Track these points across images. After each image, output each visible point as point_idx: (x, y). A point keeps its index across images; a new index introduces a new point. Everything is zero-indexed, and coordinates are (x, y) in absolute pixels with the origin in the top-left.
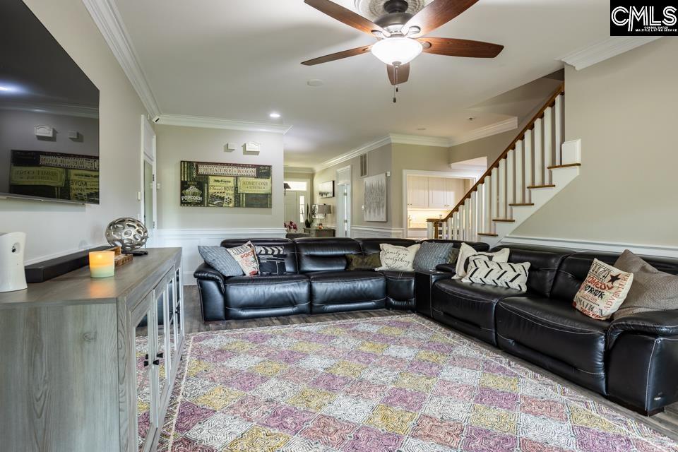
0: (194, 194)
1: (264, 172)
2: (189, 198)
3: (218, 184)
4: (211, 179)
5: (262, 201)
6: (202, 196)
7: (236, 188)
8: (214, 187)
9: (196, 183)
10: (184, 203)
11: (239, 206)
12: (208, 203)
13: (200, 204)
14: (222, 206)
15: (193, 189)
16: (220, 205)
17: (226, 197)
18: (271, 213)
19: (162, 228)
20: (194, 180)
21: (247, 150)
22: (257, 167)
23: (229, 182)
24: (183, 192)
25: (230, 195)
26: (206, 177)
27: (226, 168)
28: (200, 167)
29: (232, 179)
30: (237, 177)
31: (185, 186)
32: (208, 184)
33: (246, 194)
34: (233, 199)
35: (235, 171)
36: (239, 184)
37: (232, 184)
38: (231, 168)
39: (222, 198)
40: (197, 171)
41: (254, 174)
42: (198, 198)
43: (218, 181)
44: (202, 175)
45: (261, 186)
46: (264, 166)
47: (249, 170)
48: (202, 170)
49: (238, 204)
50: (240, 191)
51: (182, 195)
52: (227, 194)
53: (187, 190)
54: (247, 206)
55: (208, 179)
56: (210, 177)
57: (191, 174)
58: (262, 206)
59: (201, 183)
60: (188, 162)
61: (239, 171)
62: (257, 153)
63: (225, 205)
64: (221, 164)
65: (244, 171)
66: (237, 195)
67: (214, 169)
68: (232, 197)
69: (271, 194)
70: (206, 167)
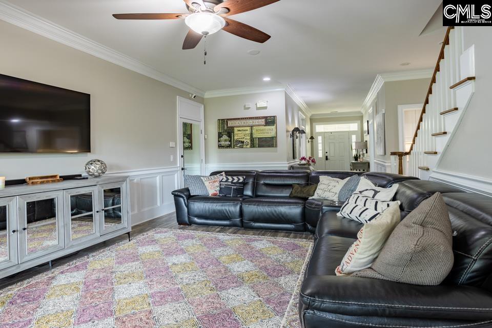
0: (225, 141)
1: (270, 121)
2: (223, 143)
3: (240, 132)
4: (236, 129)
5: (270, 143)
6: (230, 141)
7: (251, 134)
8: (238, 135)
9: (226, 133)
10: (220, 146)
11: (254, 147)
12: (234, 146)
13: (229, 146)
14: (243, 147)
15: (225, 137)
16: (241, 147)
17: (245, 141)
18: (276, 151)
19: (208, 163)
20: (226, 131)
21: (258, 106)
22: (266, 118)
23: (247, 130)
24: (220, 139)
25: (247, 139)
26: (232, 128)
27: (244, 121)
28: (229, 122)
29: (248, 128)
30: (252, 127)
31: (221, 135)
32: (234, 133)
33: (258, 138)
34: (250, 142)
35: (250, 122)
36: (253, 131)
37: (249, 132)
38: (248, 121)
39: (243, 142)
40: (227, 125)
41: (264, 123)
42: (228, 143)
43: (240, 130)
44: (230, 127)
45: (269, 132)
46: (270, 117)
47: (260, 120)
48: (230, 124)
49: (253, 146)
50: (254, 136)
51: (219, 141)
52: (246, 139)
53: (222, 138)
54: (259, 147)
55: (233, 129)
56: (235, 128)
57: (224, 127)
58: (269, 146)
59: (230, 133)
60: (222, 120)
61: (253, 122)
62: (265, 108)
63: (244, 146)
64: (242, 119)
65: (256, 122)
66: (252, 139)
67: (237, 123)
68: (249, 141)
69: (276, 137)
70: (232, 122)
